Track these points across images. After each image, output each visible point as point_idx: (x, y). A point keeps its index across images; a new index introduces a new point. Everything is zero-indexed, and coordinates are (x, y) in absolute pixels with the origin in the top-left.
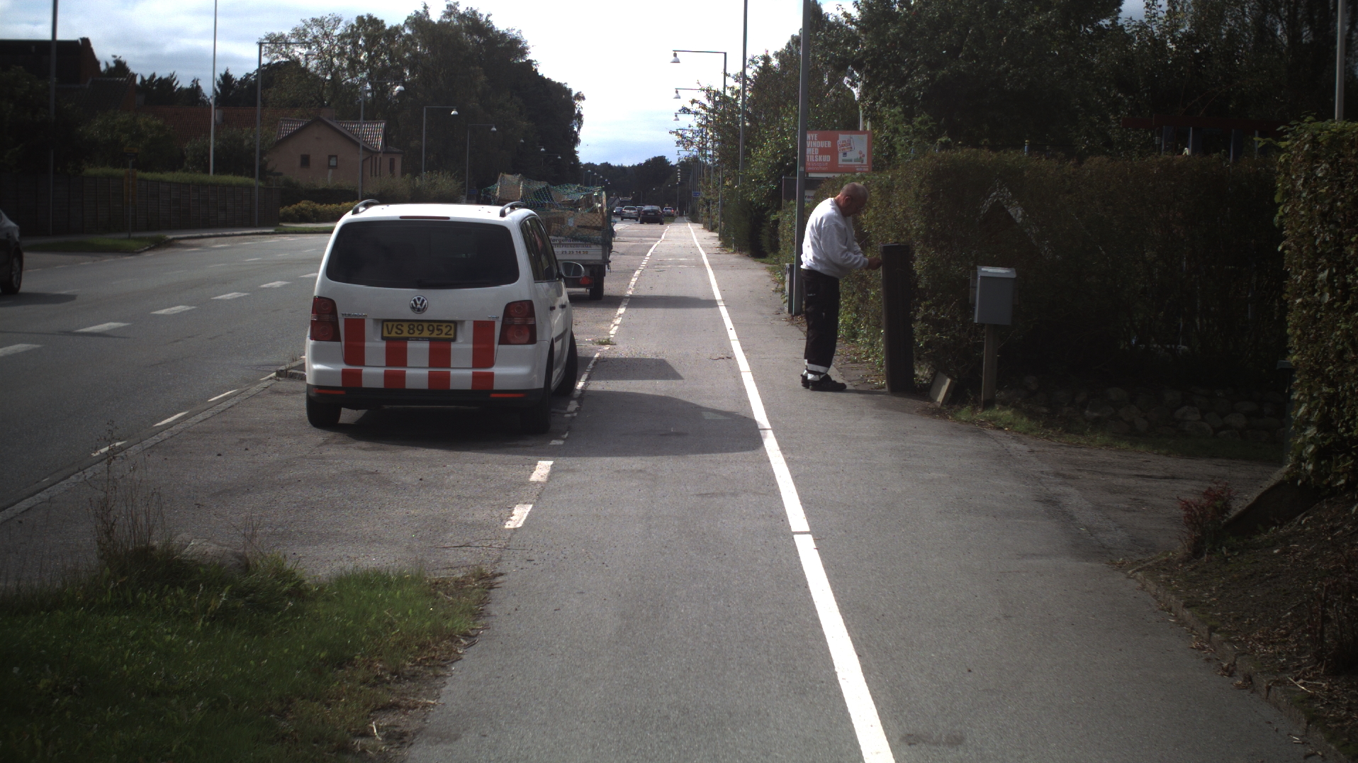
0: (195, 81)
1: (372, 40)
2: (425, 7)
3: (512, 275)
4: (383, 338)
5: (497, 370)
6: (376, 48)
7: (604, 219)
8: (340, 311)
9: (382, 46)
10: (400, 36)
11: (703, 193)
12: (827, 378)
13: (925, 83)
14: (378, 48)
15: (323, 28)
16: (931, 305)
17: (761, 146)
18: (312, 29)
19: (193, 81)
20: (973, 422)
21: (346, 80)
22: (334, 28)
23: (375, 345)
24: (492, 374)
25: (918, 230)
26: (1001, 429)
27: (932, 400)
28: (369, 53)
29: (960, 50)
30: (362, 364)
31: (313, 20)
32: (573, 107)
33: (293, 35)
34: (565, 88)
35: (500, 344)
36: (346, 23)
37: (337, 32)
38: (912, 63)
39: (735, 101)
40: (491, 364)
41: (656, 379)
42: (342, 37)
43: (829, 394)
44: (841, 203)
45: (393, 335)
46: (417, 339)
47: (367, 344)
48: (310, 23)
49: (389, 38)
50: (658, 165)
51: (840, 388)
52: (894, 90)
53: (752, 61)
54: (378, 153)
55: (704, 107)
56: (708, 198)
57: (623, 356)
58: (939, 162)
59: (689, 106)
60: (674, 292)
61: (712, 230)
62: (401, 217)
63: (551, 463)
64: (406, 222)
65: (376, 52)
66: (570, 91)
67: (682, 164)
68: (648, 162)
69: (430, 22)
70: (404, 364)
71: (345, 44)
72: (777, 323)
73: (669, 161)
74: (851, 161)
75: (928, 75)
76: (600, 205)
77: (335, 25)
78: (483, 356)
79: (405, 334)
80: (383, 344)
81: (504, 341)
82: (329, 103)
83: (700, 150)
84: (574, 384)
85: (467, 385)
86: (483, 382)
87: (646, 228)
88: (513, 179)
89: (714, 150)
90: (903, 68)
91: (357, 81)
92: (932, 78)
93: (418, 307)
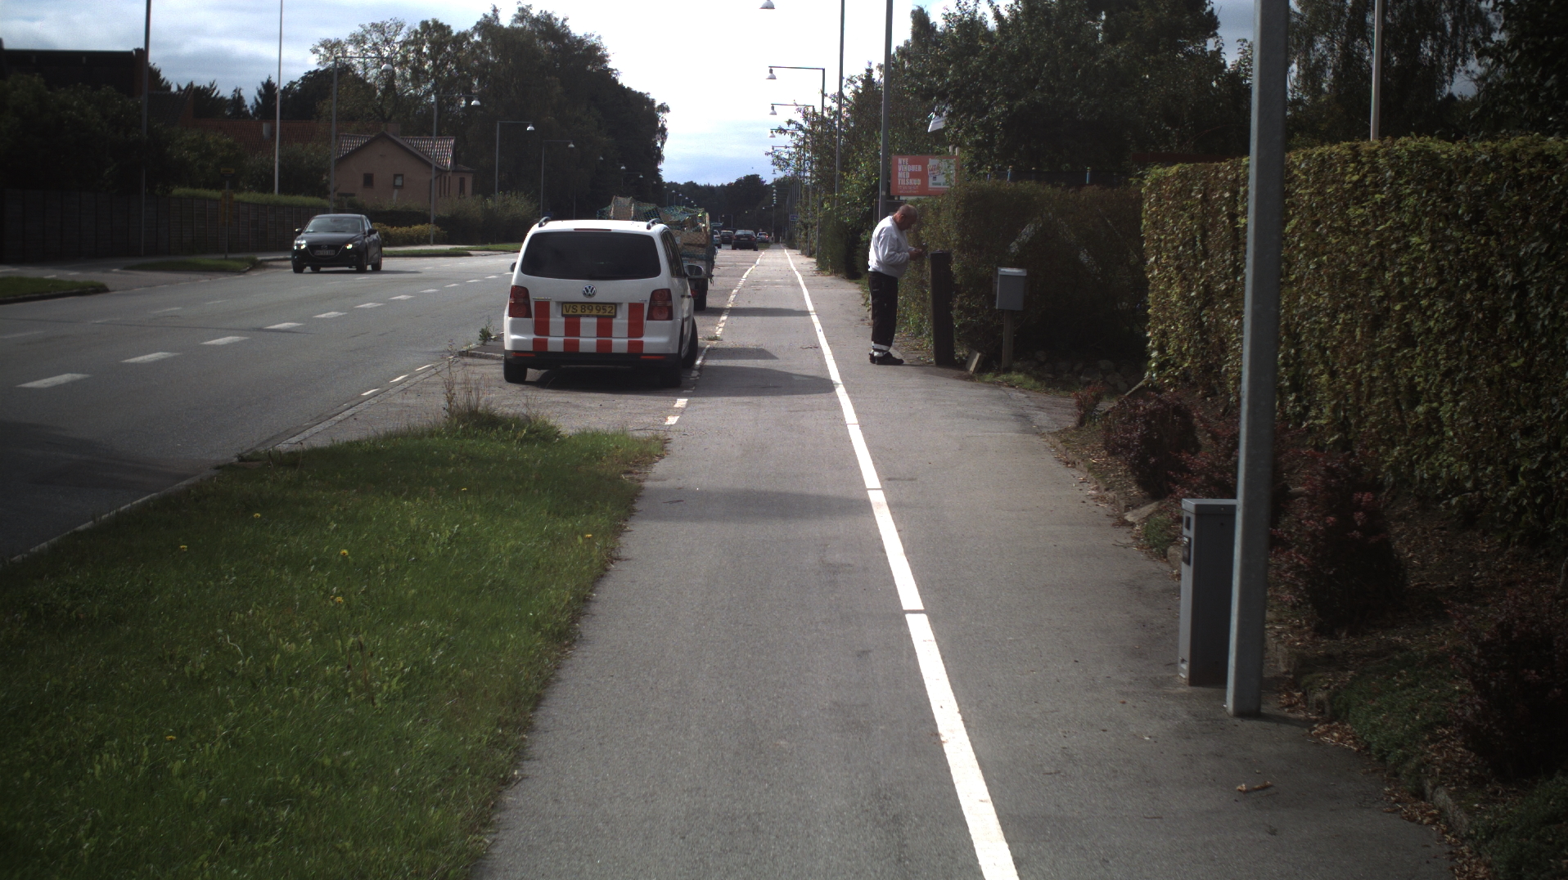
0: (237, 91)
1: (437, 47)
2: (495, 10)
3: (655, 271)
4: (563, 315)
5: (645, 339)
6: (441, 56)
7: (707, 237)
8: (532, 296)
9: (448, 53)
10: (469, 43)
11: (800, 216)
12: (889, 355)
13: (1004, 114)
14: (444, 56)
15: (383, 34)
16: (965, 297)
18: (371, 35)
19: (235, 91)
20: (994, 383)
21: (408, 91)
22: (396, 34)
23: (557, 321)
24: (642, 342)
25: (956, 240)
26: (1013, 387)
27: (965, 369)
28: (435, 62)
29: (1036, 81)
30: (548, 335)
31: (373, 25)
32: (657, 120)
33: (350, 42)
34: (648, 99)
35: (647, 319)
36: (409, 29)
37: (399, 38)
38: (992, 94)
39: (832, 122)
40: (641, 335)
41: (757, 359)
42: (404, 44)
43: (890, 367)
44: (898, 220)
45: (570, 313)
46: (588, 316)
47: (551, 320)
48: (369, 28)
49: (455, 45)
50: (750, 185)
51: (899, 362)
52: (974, 120)
53: (851, 81)
54: (447, 172)
55: (800, 128)
56: (805, 221)
57: (730, 346)
58: (971, 190)
59: (785, 127)
60: (770, 305)
61: (810, 255)
62: (575, 229)
63: (687, 400)
64: (578, 233)
65: (441, 60)
66: (653, 102)
67: (779, 183)
68: (739, 182)
69: (501, 27)
70: (578, 335)
71: (408, 51)
72: (860, 326)
73: (764, 180)
74: (940, 184)
75: (1007, 106)
76: (704, 225)
77: (396, 31)
78: (636, 329)
79: (579, 312)
80: (563, 320)
81: (650, 318)
82: (390, 117)
83: (797, 171)
84: (695, 359)
85: (625, 350)
86: (636, 348)
87: (739, 254)
88: (625, 201)
89: (812, 172)
90: (984, 99)
91: (421, 92)
92: (1010, 107)
93: (588, 293)
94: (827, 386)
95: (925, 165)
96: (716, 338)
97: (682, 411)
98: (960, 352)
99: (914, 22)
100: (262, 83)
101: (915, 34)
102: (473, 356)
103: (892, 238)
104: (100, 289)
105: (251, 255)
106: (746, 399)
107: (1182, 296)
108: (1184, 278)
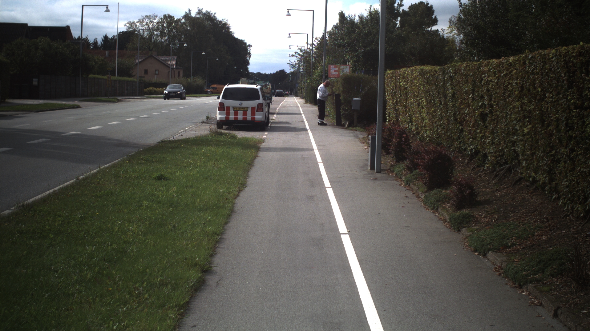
1: (169, 24)
2: (190, 11)
3: (259, 98)
4: (234, 110)
5: (256, 117)
6: (171, 27)
7: (270, 90)
8: (225, 105)
9: (173, 26)
10: (181, 23)
11: (299, 85)
12: (323, 122)
13: (362, 52)
15: (150, 19)
16: (344, 106)
17: (317, 69)
18: (146, 20)
19: (95, 39)
20: (351, 130)
21: (159, 40)
22: (154, 20)
23: (232, 112)
25: (342, 90)
27: (345, 127)
28: (168, 29)
30: (229, 116)
31: (146, 16)
32: (247, 50)
33: (138, 22)
34: (244, 42)
36: (159, 17)
37: (155, 21)
38: (359, 46)
39: (310, 53)
40: (255, 116)
41: (286, 124)
42: (158, 23)
43: (323, 126)
44: (325, 85)
45: (236, 110)
46: (240, 111)
47: (230, 112)
49: (176, 23)
50: (282, 73)
51: (326, 125)
52: (353, 54)
53: (316, 39)
54: (174, 69)
55: (299, 54)
56: (301, 86)
57: (278, 121)
59: (294, 54)
61: (303, 99)
63: (267, 133)
65: (171, 29)
66: (246, 43)
67: (292, 73)
68: (277, 72)
69: (192, 17)
70: (238, 115)
71: (159, 26)
73: (286, 72)
75: (363, 50)
76: (269, 87)
77: (155, 18)
78: (253, 114)
79: (238, 110)
80: (234, 112)
81: (257, 111)
82: (152, 49)
83: (298, 69)
84: (269, 124)
85: (250, 120)
86: (253, 119)
87: (277, 98)
88: (245, 79)
89: (303, 70)
90: (357, 48)
91: (163, 40)
92: (365, 50)
93: (241, 104)
94: (306, 130)
95: (339, 68)
96: (273, 120)
97: (266, 135)
98: (343, 122)
99: (340, 16)
100: (103, 36)
101: (340, 21)
102: (205, 123)
103: (323, 90)
104: (78, 107)
105: (116, 97)
106: (284, 133)
107: (392, 103)
108: (393, 98)
